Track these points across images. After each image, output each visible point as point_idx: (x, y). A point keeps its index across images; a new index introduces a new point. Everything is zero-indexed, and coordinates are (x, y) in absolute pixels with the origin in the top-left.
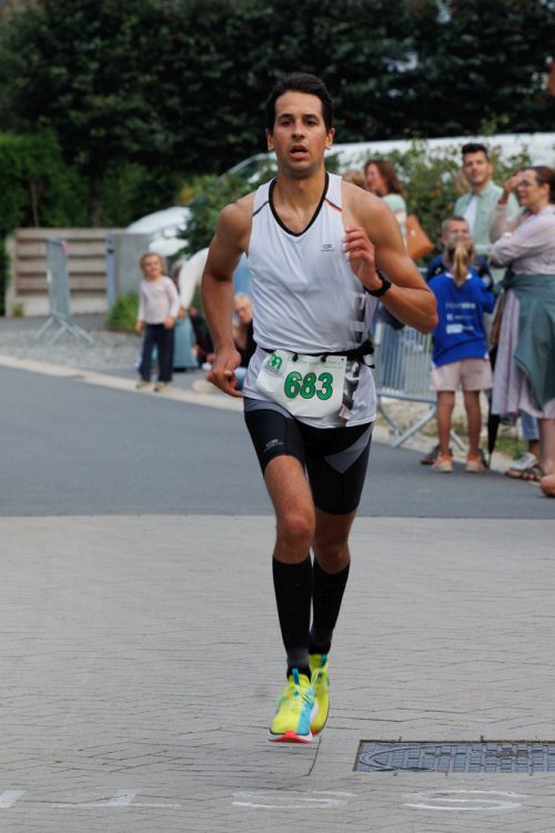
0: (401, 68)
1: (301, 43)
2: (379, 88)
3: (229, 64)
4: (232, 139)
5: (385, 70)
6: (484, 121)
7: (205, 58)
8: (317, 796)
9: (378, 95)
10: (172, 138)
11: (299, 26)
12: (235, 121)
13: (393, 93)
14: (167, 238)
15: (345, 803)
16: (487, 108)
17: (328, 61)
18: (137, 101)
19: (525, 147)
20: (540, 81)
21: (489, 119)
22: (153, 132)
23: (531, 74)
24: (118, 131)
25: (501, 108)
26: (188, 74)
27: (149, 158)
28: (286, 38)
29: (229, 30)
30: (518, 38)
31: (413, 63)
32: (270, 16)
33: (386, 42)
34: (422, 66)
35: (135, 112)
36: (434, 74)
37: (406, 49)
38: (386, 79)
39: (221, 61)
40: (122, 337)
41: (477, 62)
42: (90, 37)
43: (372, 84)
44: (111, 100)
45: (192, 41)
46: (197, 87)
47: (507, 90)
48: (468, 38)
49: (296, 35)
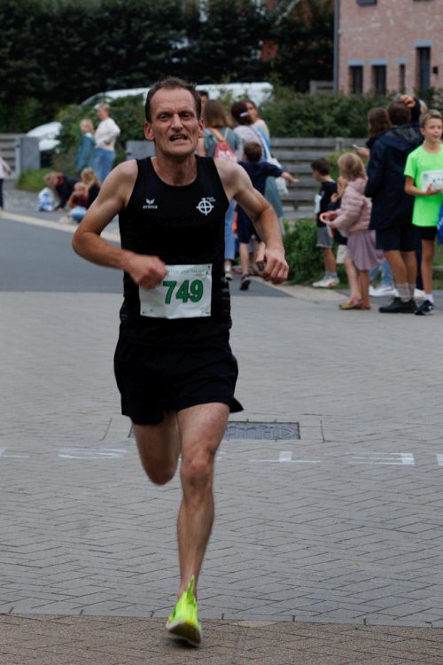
0: (179, 46)
1: (124, 32)
2: (167, 57)
3: (84, 44)
4: (86, 85)
5: (170, 47)
6: (223, 76)
7: (71, 40)
8: (107, 452)
9: (166, 61)
10: (53, 84)
11: (123, 23)
12: (88, 74)
13: (175, 60)
14: (49, 139)
15: (122, 456)
16: (225, 69)
17: (139, 43)
18: (34, 63)
19: (246, 90)
20: (256, 54)
21: (226, 74)
22: (43, 80)
23: (250, 51)
24: (23, 80)
25: (233, 68)
26: (62, 49)
27: (40, 94)
28: (116, 29)
29: (85, 25)
30: (243, 30)
31: (185, 44)
32: (106, 17)
33: (171, 32)
34: (191, 46)
35: (33, 69)
36: (197, 50)
37: (182, 36)
38: (171, 53)
39: (79, 42)
40: (24, 193)
41: (221, 43)
42: (8, 28)
43: (162, 55)
44: (19, 63)
45: (64, 30)
46: (66, 56)
47: (237, 59)
48: (216, 30)
49: (121, 28)
